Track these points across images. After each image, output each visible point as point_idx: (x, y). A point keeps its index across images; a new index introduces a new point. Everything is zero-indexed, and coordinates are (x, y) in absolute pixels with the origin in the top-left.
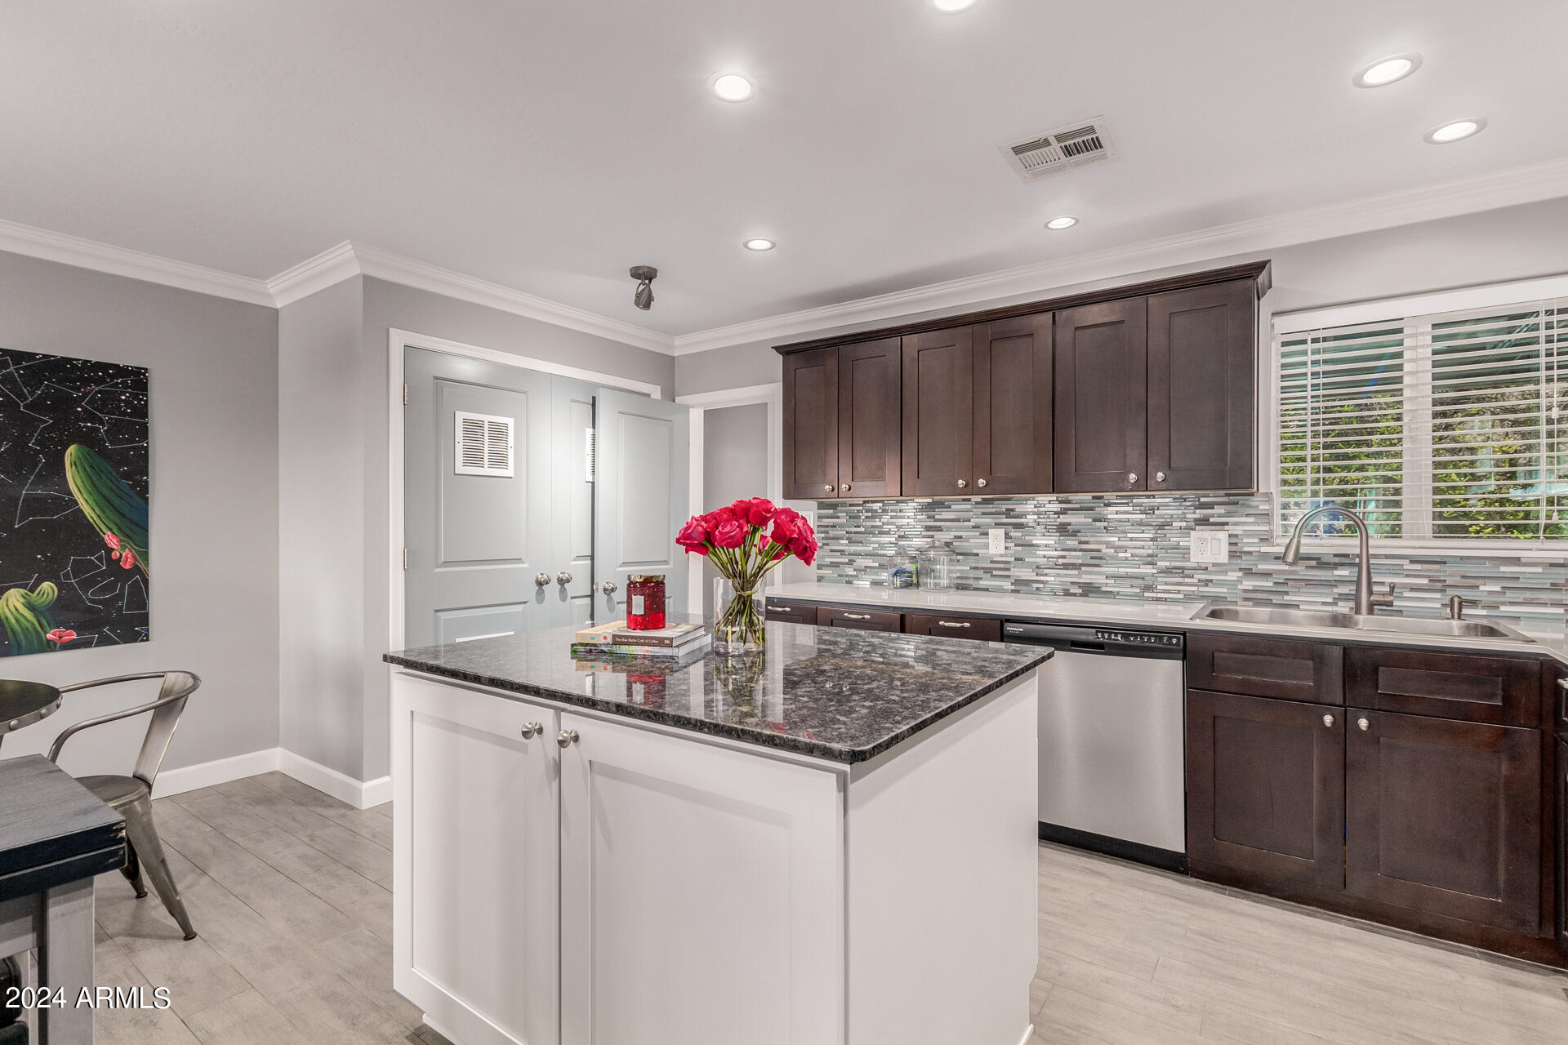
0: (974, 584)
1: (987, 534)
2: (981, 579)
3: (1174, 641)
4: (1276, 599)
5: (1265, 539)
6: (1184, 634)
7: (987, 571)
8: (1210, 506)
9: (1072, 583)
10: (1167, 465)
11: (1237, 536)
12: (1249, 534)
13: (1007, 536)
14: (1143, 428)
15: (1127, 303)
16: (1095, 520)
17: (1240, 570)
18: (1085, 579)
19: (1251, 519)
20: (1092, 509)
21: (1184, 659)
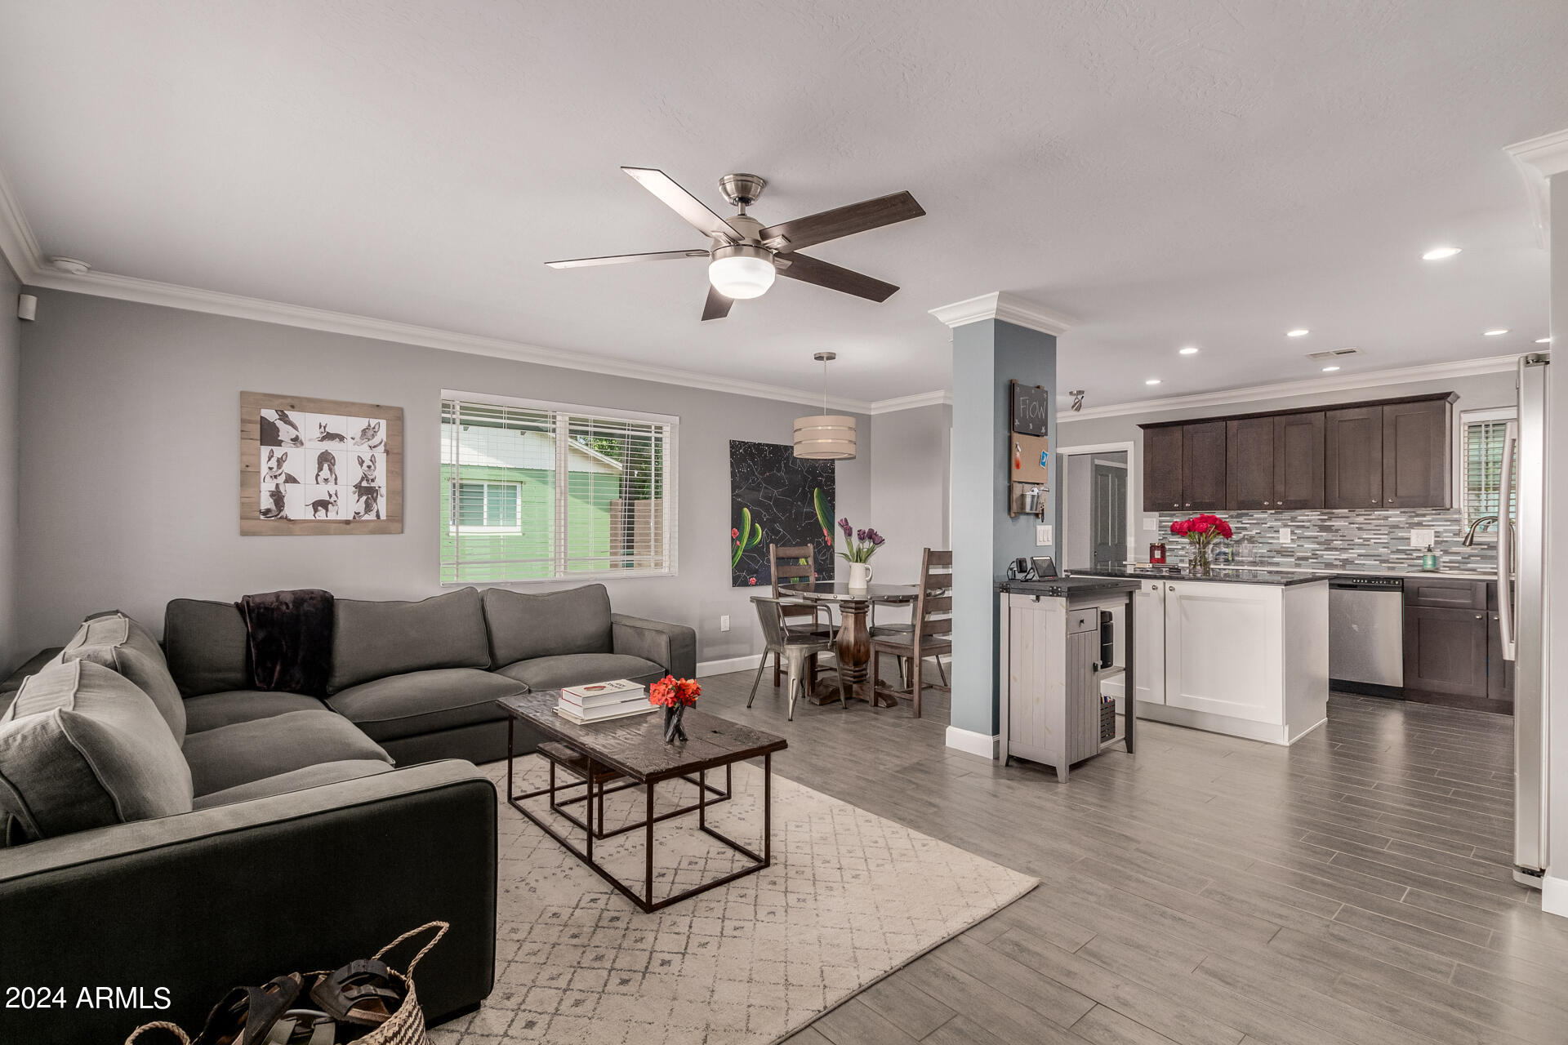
0: (1270, 560)
1: (1278, 531)
2: (1274, 557)
3: (1397, 583)
4: (1462, 567)
5: (1457, 534)
6: (1402, 579)
7: (1278, 552)
8: (1424, 515)
9: (1336, 559)
10: (1394, 495)
11: (1438, 532)
12: (1446, 531)
13: (1292, 533)
14: (1380, 475)
15: (1370, 409)
16: (1350, 524)
17: (1441, 551)
18: (1344, 556)
19: (1449, 523)
20: (1347, 517)
21: (1403, 591)
